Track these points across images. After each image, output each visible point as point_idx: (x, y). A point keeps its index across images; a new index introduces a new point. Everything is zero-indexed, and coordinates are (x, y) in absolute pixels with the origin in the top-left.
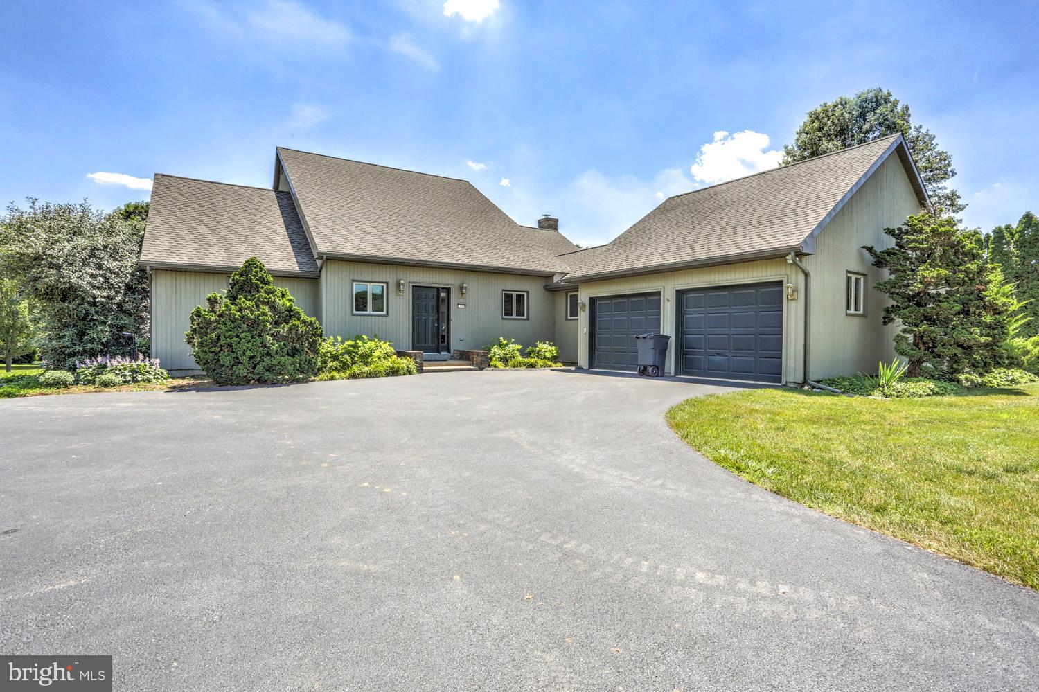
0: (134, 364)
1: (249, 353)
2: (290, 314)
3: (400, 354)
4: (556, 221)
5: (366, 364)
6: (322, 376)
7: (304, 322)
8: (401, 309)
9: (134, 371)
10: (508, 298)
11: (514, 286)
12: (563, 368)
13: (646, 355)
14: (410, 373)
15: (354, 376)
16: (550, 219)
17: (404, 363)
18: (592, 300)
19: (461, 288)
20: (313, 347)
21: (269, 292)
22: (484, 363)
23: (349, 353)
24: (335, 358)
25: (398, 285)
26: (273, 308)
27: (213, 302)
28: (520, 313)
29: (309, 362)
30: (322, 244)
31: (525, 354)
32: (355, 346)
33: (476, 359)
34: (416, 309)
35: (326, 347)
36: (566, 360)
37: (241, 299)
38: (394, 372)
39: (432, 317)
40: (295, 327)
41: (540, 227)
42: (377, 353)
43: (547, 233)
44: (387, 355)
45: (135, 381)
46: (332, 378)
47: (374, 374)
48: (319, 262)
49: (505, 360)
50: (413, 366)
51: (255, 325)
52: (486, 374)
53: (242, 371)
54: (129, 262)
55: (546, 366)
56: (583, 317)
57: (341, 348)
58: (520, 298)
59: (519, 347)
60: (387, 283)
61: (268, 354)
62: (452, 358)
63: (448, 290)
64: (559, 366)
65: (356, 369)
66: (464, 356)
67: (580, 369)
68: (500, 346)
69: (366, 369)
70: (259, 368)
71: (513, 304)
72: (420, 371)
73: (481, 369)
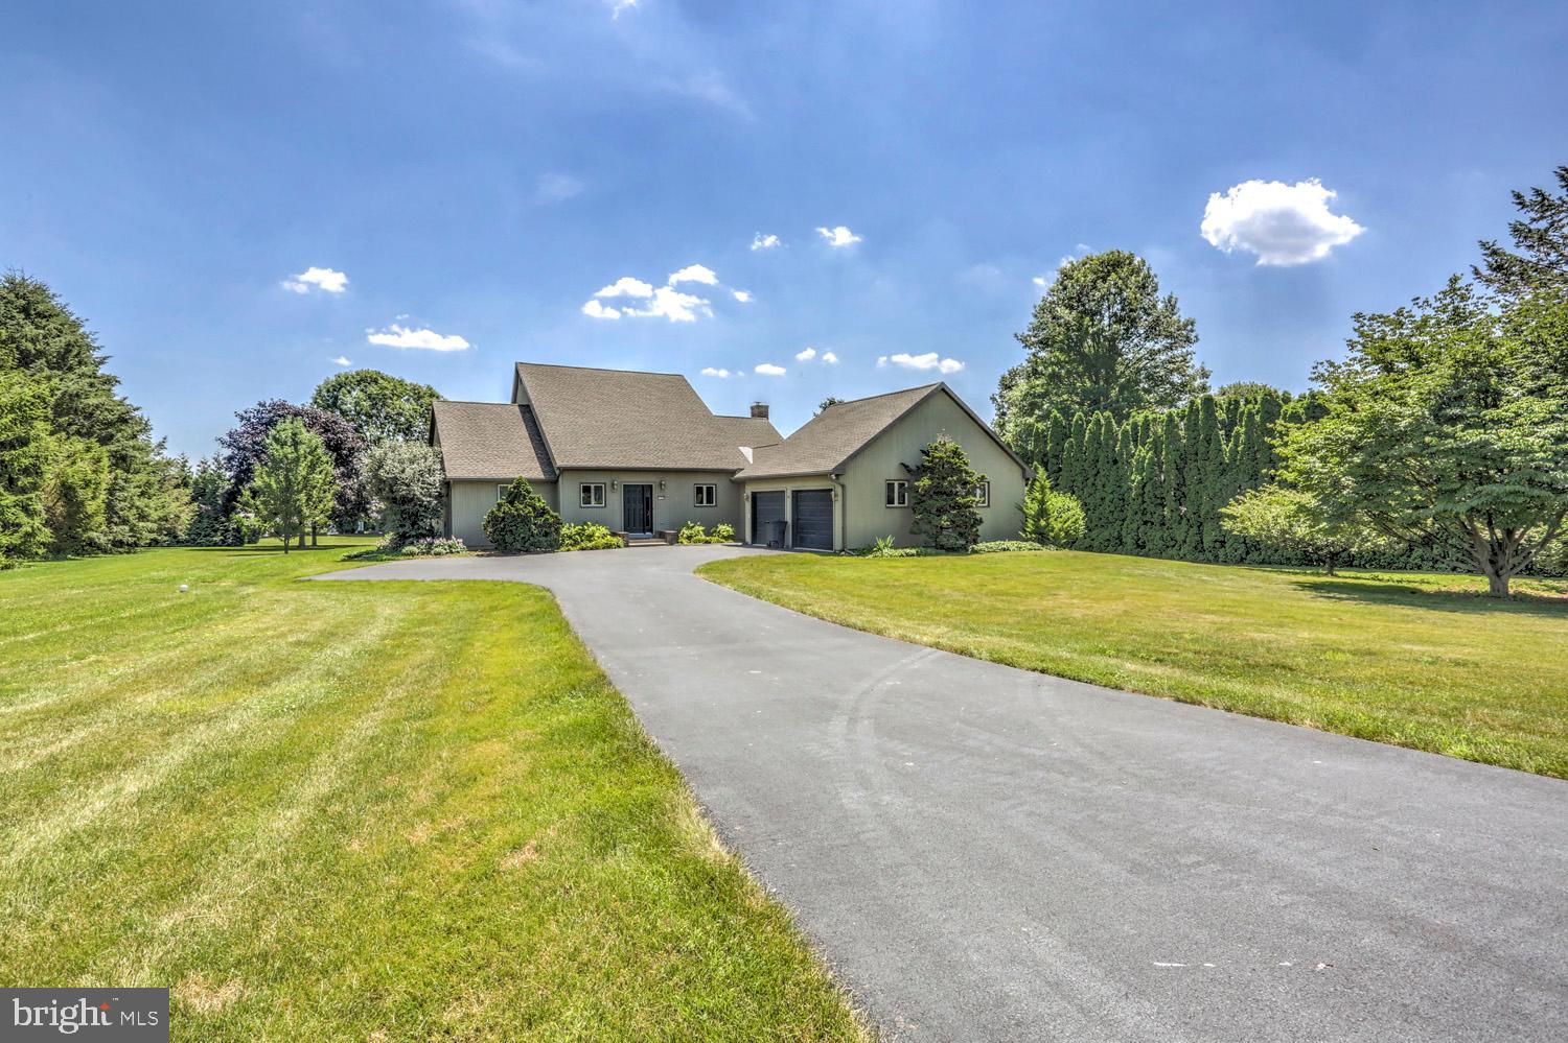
0: (450, 542)
1: (522, 536)
2: (544, 512)
3: (614, 534)
4: (767, 407)
5: (590, 541)
6: (562, 549)
7: (552, 516)
8: (615, 501)
9: (450, 547)
10: (699, 490)
11: (705, 482)
12: (733, 544)
13: (770, 533)
14: (619, 547)
15: (583, 549)
16: (761, 407)
17: (615, 540)
18: (754, 495)
19: (661, 485)
20: (557, 531)
21: (532, 499)
22: (674, 540)
23: (579, 534)
24: (570, 537)
25: (613, 485)
26: (534, 508)
27: (500, 505)
28: (710, 501)
29: (555, 540)
30: (560, 462)
31: (707, 533)
32: (584, 530)
33: (669, 538)
34: (627, 501)
35: (564, 531)
36: (737, 538)
37: (516, 504)
38: (608, 546)
39: (639, 506)
40: (548, 519)
41: (753, 416)
42: (597, 534)
43: (759, 421)
44: (604, 536)
45: (451, 552)
46: (569, 550)
47: (596, 548)
48: (557, 472)
49: (689, 538)
50: (621, 542)
51: (525, 520)
52: (674, 548)
53: (518, 546)
54: (438, 477)
55: (718, 542)
56: (748, 506)
57: (573, 531)
58: (710, 490)
59: (701, 528)
60: (605, 484)
61: (532, 536)
62: (654, 537)
63: (651, 486)
64: (731, 543)
65: (583, 544)
66: (661, 535)
67: (745, 545)
68: (689, 528)
69: (589, 545)
70: (527, 544)
71: (705, 495)
72: (627, 546)
73: (672, 544)
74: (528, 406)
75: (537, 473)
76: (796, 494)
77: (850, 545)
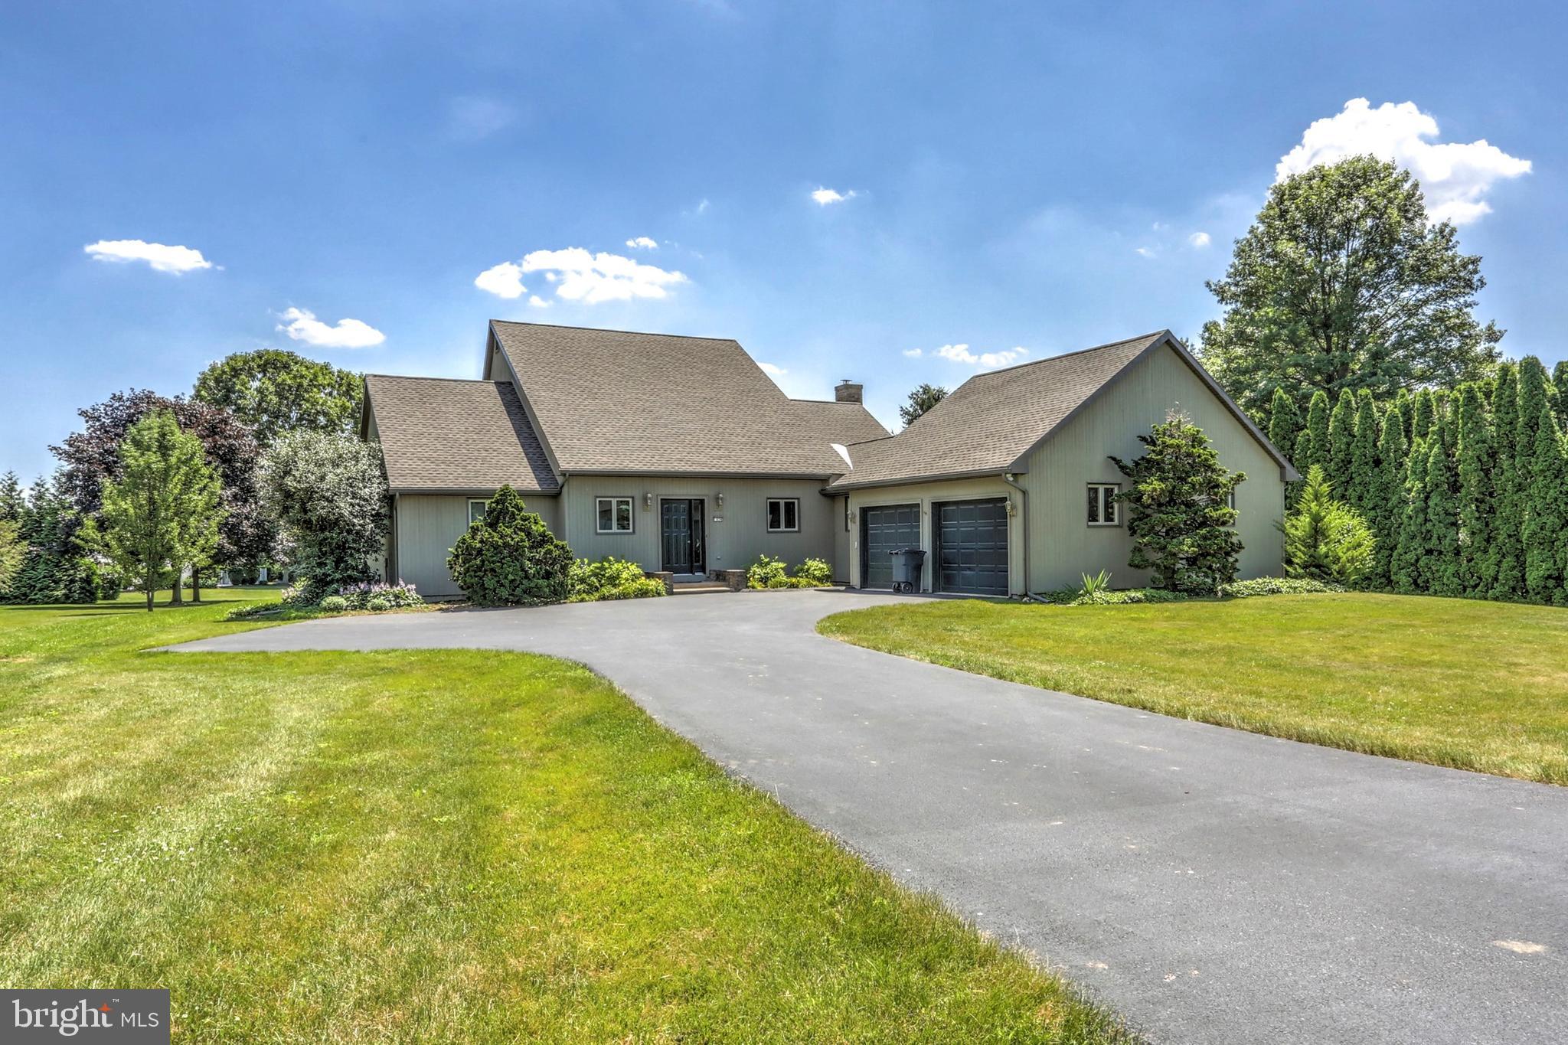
0: (396, 590)
1: (510, 577)
2: (544, 540)
3: (648, 575)
4: (860, 387)
5: (614, 586)
6: (573, 598)
7: (556, 546)
8: (648, 526)
9: (397, 597)
10: (774, 508)
11: (782, 493)
12: (832, 588)
13: (899, 570)
14: (659, 594)
15: (604, 598)
16: (851, 386)
17: (652, 584)
18: (865, 511)
19: (717, 499)
20: (564, 569)
21: (524, 519)
22: (741, 584)
23: (596, 575)
24: (582, 581)
25: (645, 499)
26: (529, 534)
27: (475, 530)
28: (790, 523)
29: (562, 584)
30: (565, 462)
31: (789, 572)
32: (603, 568)
33: (733, 580)
34: (666, 524)
35: (575, 570)
36: (836, 580)
37: (501, 527)
38: (643, 593)
39: (684, 533)
40: (549, 552)
41: (839, 399)
42: (624, 575)
43: (848, 408)
44: (635, 578)
45: (399, 605)
46: (582, 600)
47: (624, 596)
48: (560, 480)
49: (764, 580)
50: (662, 588)
51: (516, 551)
52: (743, 595)
53: (504, 593)
54: (373, 490)
55: (809, 585)
56: (855, 529)
57: (587, 570)
58: (790, 507)
59: (782, 565)
60: (633, 498)
61: (527, 577)
62: (708, 579)
63: (702, 502)
64: (829, 586)
65: (605, 591)
66: (720, 577)
67: (850, 589)
68: (762, 565)
69: (615, 591)
70: (518, 591)
71: (782, 514)
72: (670, 593)
73: (738, 590)
74: (511, 384)
75: (529, 481)
76: (938, 507)
77: (1035, 588)
